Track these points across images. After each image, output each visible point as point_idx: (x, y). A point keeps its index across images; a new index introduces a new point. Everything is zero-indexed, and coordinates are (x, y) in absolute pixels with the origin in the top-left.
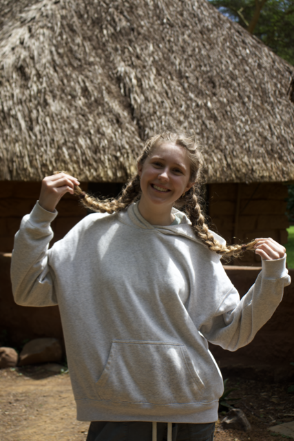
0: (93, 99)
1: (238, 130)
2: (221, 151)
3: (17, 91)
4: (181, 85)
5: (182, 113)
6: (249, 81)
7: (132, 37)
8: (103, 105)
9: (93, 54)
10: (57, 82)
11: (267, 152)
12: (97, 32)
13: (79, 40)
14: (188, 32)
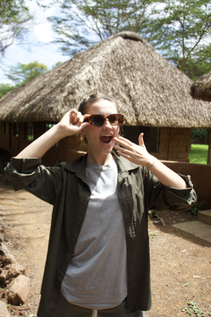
0: (115, 93)
1: (172, 106)
2: (165, 114)
3: (86, 90)
4: (151, 88)
5: (150, 99)
6: (178, 88)
7: (132, 69)
8: (119, 95)
9: (117, 75)
10: (101, 86)
11: (184, 116)
12: (118, 67)
13: (111, 70)
14: (154, 68)
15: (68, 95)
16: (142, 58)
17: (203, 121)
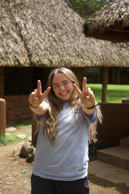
0: (5, 32)
1: (65, 46)
2: (58, 54)
4: (42, 27)
5: (42, 39)
6: (70, 27)
8: (9, 35)
9: (6, 13)
11: (77, 55)
12: (7, 4)
14: (45, 6)
17: (96, 60)
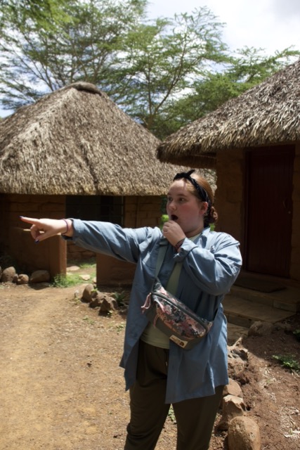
0: (68, 155)
1: (138, 171)
2: (130, 180)
3: (32, 152)
4: (111, 149)
5: (111, 162)
6: (144, 149)
7: (89, 127)
8: (73, 158)
9: (70, 134)
10: (51, 148)
11: (152, 182)
12: (72, 124)
13: (63, 128)
14: (115, 126)
15: (9, 159)
16: (101, 114)
